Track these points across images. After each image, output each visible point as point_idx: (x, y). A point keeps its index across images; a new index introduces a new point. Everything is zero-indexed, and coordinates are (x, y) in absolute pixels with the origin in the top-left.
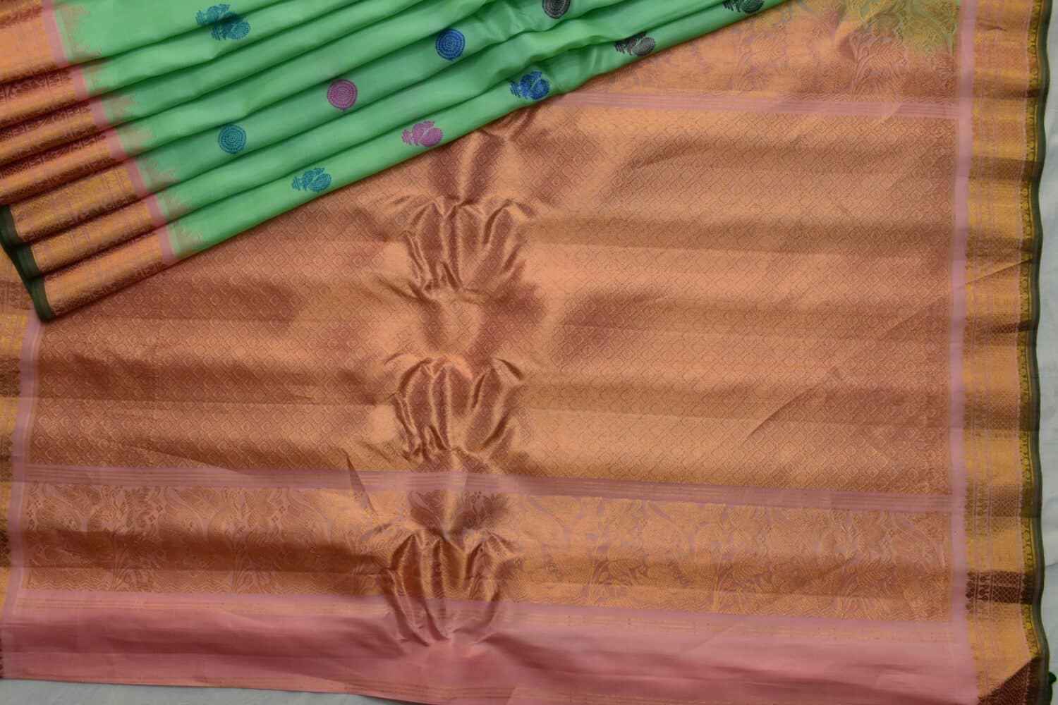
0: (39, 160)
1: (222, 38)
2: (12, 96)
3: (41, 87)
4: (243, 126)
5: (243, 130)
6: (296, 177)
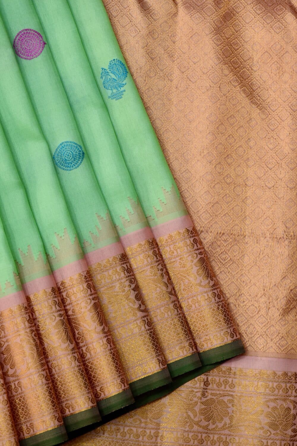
0: (84, 349)
2: (17, 374)
3: (10, 343)
4: (56, 144)
5: (61, 144)
6: (109, 97)
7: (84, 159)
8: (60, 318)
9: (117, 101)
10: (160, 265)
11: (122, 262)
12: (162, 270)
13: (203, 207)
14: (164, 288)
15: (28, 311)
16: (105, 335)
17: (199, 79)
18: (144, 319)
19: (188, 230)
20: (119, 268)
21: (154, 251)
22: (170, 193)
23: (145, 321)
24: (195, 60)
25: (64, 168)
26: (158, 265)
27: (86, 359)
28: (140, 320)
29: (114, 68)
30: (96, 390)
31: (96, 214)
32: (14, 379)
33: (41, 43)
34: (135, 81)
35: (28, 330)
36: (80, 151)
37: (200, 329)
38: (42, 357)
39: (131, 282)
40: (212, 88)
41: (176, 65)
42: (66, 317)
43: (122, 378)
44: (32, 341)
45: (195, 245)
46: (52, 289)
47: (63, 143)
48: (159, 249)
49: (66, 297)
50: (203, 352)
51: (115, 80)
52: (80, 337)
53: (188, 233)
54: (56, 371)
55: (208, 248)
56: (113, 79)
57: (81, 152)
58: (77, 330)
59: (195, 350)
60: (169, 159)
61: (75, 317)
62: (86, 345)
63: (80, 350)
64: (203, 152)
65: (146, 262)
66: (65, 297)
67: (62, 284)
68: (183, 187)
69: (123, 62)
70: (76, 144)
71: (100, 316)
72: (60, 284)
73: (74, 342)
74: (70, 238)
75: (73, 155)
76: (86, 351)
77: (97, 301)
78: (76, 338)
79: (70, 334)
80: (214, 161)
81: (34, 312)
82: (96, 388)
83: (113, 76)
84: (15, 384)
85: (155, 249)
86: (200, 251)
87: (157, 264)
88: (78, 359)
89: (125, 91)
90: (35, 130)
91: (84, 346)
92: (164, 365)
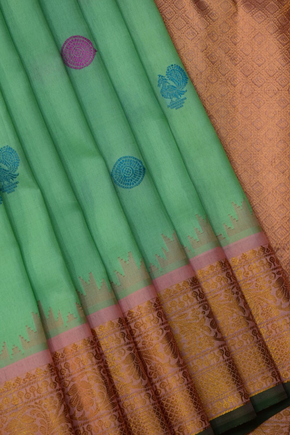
0: (158, 385)
1: (15, 180)
2: (86, 416)
3: (76, 382)
4: (113, 161)
5: (119, 160)
6: (168, 107)
7: (146, 175)
8: (130, 352)
9: (178, 110)
10: (235, 288)
11: (194, 287)
12: (237, 293)
13: (277, 222)
14: (241, 313)
15: (95, 345)
16: (180, 368)
17: (265, 82)
18: (221, 348)
19: (263, 248)
20: (190, 294)
21: (228, 272)
22: (241, 208)
23: (223, 350)
24: (259, 62)
25: (124, 185)
26: (233, 288)
27: (160, 396)
28: (218, 350)
29: (172, 75)
30: (174, 430)
31: (162, 234)
32: (83, 422)
33: (92, 51)
34: (195, 88)
35: (96, 367)
36: (141, 166)
37: (283, 357)
38: (113, 396)
39: (204, 308)
40: (280, 92)
41: (239, 69)
42: (136, 351)
43: (202, 416)
44: (101, 379)
45: (272, 264)
46: (119, 320)
47: (121, 159)
48: (232, 271)
49: (135, 328)
50: (288, 382)
51: (174, 87)
52: (153, 372)
53: (264, 252)
54: (128, 411)
55: (286, 266)
56: (172, 86)
57: (142, 168)
58: (149, 364)
59: (279, 380)
60: (237, 171)
61: (146, 349)
62: (161, 380)
63: (154, 386)
64: (275, 162)
65: (219, 286)
66: (133, 328)
67: (129, 314)
68: (255, 201)
69: (181, 67)
70: (136, 159)
71: (174, 347)
72: (126, 314)
73: (147, 378)
74: (136, 263)
75: (133, 172)
76: (160, 387)
77: (169, 331)
78: (148, 373)
79: (142, 370)
80: (287, 171)
81: (100, 347)
82: (174, 428)
83: (172, 83)
84: (83, 428)
85: (228, 271)
86: (277, 270)
87: (231, 287)
88: (152, 396)
89: (185, 98)
90: (89, 145)
91: (158, 382)
92: (247, 399)
